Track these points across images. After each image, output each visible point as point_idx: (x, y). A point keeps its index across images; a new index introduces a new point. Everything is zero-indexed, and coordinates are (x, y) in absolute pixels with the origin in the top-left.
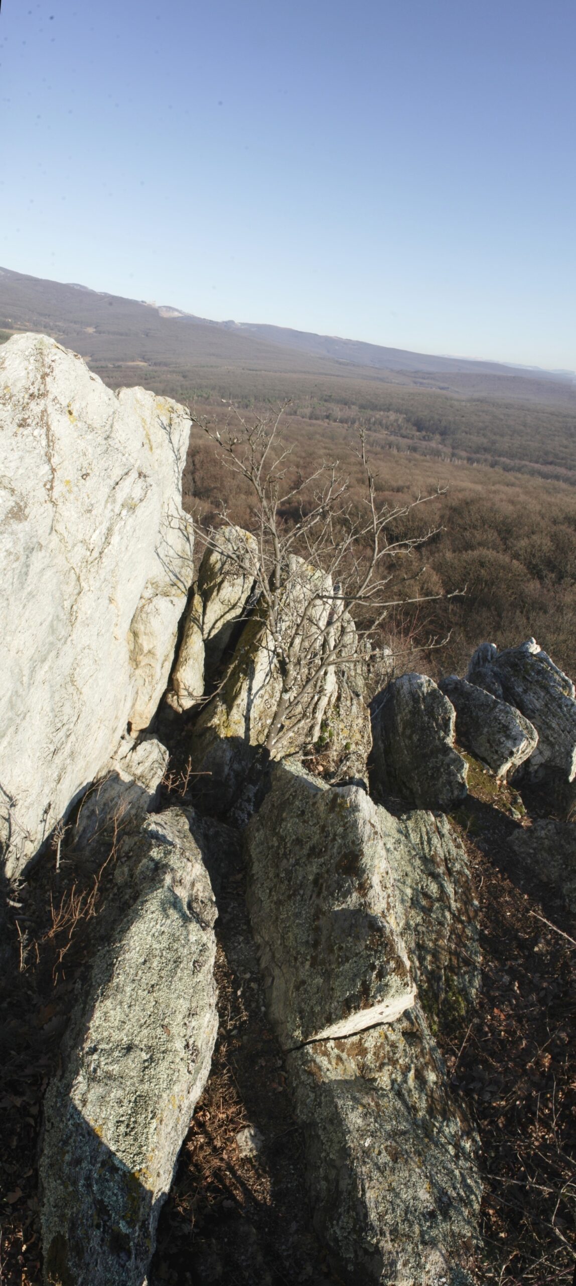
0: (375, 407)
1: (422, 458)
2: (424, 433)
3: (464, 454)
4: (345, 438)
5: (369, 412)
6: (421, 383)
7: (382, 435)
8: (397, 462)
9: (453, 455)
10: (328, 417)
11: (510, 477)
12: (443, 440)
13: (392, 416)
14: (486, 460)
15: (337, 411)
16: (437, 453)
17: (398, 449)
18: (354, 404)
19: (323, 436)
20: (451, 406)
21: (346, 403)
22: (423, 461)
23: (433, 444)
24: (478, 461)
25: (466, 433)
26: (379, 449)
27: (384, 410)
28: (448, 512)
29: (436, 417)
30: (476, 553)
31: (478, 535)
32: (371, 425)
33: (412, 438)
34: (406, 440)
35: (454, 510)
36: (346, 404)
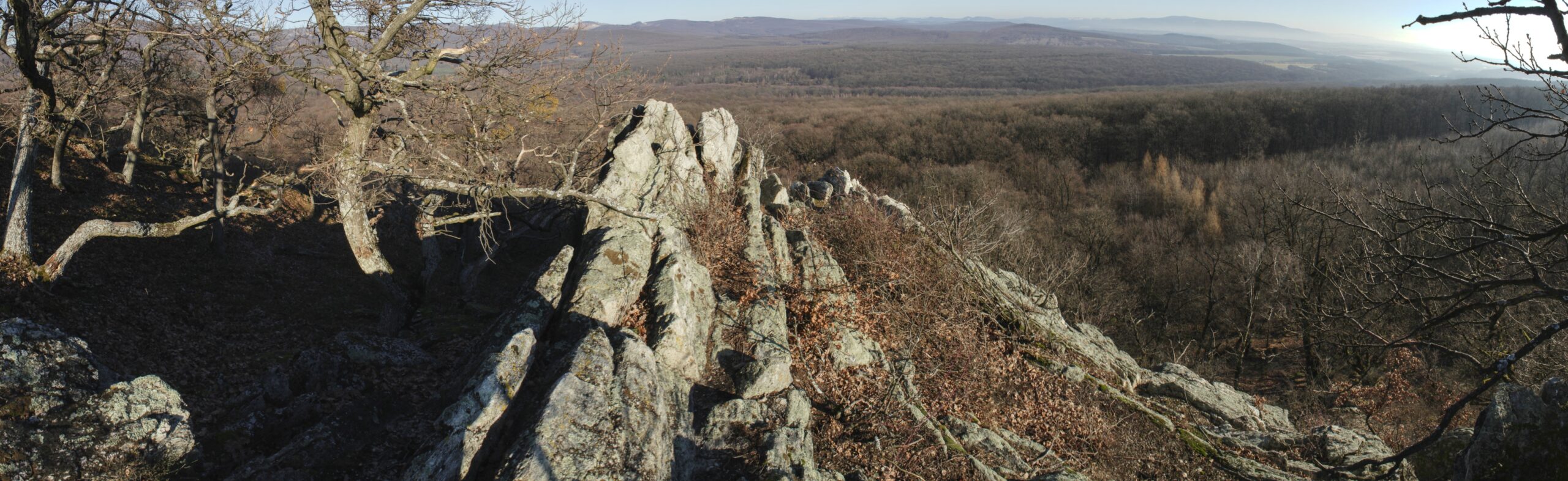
0: (776, 66)
1: (819, 98)
2: (816, 79)
3: (848, 89)
4: (756, 94)
5: (773, 70)
6: (809, 42)
7: (784, 86)
8: (799, 105)
9: (841, 91)
10: (740, 79)
11: (884, 99)
12: (832, 82)
13: (790, 70)
14: (865, 91)
15: (747, 73)
16: (829, 92)
17: (799, 95)
18: (759, 66)
19: (738, 95)
20: (834, 54)
22: (819, 100)
23: (825, 86)
24: (860, 92)
25: (848, 73)
26: (784, 98)
27: (783, 67)
28: (839, 132)
29: (824, 65)
30: (863, 157)
31: (863, 144)
32: (774, 80)
33: (808, 85)
34: (803, 87)
35: (844, 128)
36: (753, 67)
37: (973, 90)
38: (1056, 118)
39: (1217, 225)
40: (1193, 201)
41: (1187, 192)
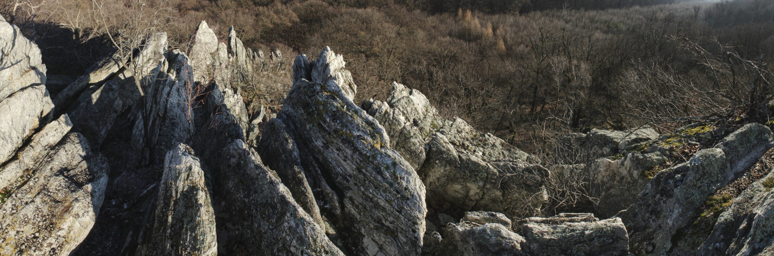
39: (504, 47)
40: (488, 34)
41: (484, 29)
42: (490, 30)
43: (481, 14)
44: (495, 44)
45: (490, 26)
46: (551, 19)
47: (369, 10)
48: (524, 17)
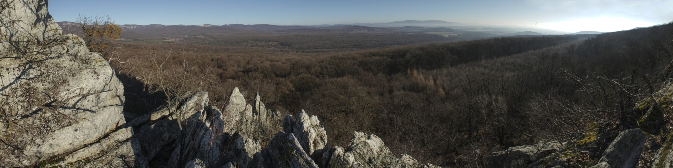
0: (269, 41)
1: (284, 53)
2: (284, 46)
3: (295, 50)
4: (262, 51)
6: (281, 33)
7: (272, 49)
8: (277, 55)
9: (292, 51)
10: (256, 46)
11: (308, 54)
12: (289, 47)
13: (274, 43)
14: (301, 51)
15: (259, 43)
16: (288, 51)
17: (277, 52)
18: (263, 41)
19: (256, 51)
20: (290, 38)
21: (261, 41)
23: (287, 49)
24: (299, 52)
25: (295, 44)
26: (272, 52)
27: (272, 42)
28: (292, 66)
29: (286, 42)
30: (301, 76)
31: (301, 71)
32: (268, 46)
34: (279, 49)
35: (293, 64)
37: (340, 49)
38: (374, 58)
39: (443, 93)
40: (431, 85)
41: (427, 82)
42: (432, 82)
43: (424, 71)
44: (437, 92)
45: (431, 78)
46: (473, 67)
47: (345, 78)
48: (454, 68)
